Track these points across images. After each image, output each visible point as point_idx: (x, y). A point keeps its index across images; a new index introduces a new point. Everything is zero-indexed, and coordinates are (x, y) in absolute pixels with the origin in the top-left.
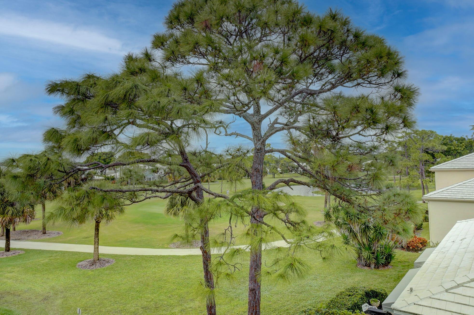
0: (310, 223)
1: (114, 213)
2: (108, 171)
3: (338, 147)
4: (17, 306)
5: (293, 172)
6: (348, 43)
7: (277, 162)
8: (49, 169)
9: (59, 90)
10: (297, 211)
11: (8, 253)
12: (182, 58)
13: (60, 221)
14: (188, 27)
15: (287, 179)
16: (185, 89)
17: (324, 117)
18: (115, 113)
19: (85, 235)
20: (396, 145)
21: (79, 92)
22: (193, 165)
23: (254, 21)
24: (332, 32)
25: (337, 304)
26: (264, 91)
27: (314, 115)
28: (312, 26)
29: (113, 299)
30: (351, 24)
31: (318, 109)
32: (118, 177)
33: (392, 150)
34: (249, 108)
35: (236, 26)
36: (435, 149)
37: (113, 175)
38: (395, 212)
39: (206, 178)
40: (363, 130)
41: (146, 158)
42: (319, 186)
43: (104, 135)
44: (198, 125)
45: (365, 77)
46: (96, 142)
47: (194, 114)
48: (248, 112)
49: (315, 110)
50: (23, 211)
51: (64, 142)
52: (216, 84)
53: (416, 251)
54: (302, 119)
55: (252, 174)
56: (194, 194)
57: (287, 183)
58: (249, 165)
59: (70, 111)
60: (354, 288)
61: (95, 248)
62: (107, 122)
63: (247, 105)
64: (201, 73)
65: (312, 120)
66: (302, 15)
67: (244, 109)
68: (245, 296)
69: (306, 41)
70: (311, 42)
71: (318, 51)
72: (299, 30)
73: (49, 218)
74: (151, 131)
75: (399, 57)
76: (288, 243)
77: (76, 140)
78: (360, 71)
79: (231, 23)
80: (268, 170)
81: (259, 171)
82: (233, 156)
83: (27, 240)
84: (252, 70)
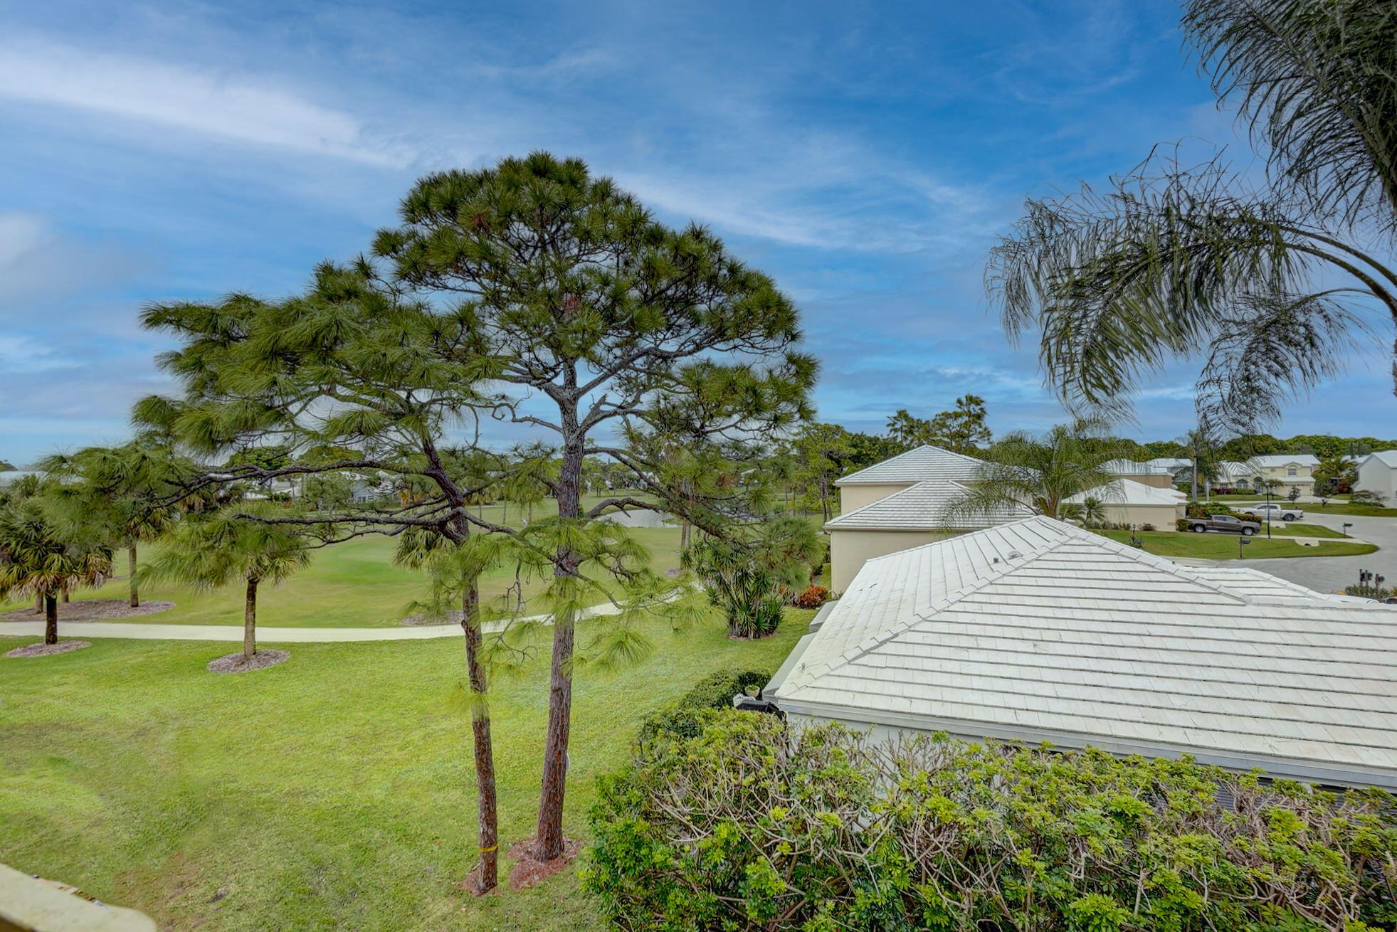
0: (656, 573)
1: (291, 564)
2: (275, 483)
3: (704, 446)
4: (76, 750)
5: (632, 488)
6: (720, 280)
7: (605, 469)
8: (145, 477)
9: (171, 322)
10: (635, 554)
11: (52, 646)
12: (432, 277)
13: (169, 582)
14: (445, 222)
15: (620, 499)
16: (437, 334)
17: (683, 397)
18: (292, 371)
19: (224, 606)
20: (789, 446)
21: (215, 327)
22: (449, 475)
23: (567, 226)
24: (696, 259)
25: (695, 701)
26: (584, 346)
27: (666, 392)
28: (664, 246)
29: (285, 726)
30: (724, 250)
31: (672, 383)
32: (297, 494)
33: (783, 453)
34: (556, 375)
35: (535, 231)
36: (841, 453)
37: (286, 491)
38: (785, 549)
39: (476, 496)
40: (740, 421)
41: (355, 461)
42: (672, 511)
43: (268, 413)
44: (461, 401)
45: (744, 336)
46: (253, 428)
47: (452, 380)
48: (553, 381)
49: (667, 385)
50: (86, 563)
51: (179, 426)
52: (497, 329)
53: (813, 607)
54: (647, 400)
55: (561, 490)
56: (451, 526)
57: (620, 506)
58: (554, 474)
59: (194, 364)
60: (722, 672)
61: (247, 632)
62: (276, 388)
63: (552, 369)
64: (470, 307)
65: (662, 402)
66: (648, 225)
67: (548, 377)
68: (544, 702)
69: (654, 269)
70: (662, 272)
71: (673, 287)
72: (643, 250)
73: (145, 575)
74: (369, 409)
75: (793, 310)
76: (619, 607)
77: (207, 423)
78: (738, 326)
79: (526, 225)
80: (590, 484)
81: (572, 486)
82: (526, 458)
83: (97, 620)
84: (562, 309)
